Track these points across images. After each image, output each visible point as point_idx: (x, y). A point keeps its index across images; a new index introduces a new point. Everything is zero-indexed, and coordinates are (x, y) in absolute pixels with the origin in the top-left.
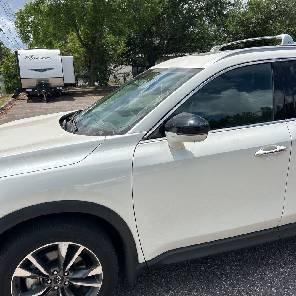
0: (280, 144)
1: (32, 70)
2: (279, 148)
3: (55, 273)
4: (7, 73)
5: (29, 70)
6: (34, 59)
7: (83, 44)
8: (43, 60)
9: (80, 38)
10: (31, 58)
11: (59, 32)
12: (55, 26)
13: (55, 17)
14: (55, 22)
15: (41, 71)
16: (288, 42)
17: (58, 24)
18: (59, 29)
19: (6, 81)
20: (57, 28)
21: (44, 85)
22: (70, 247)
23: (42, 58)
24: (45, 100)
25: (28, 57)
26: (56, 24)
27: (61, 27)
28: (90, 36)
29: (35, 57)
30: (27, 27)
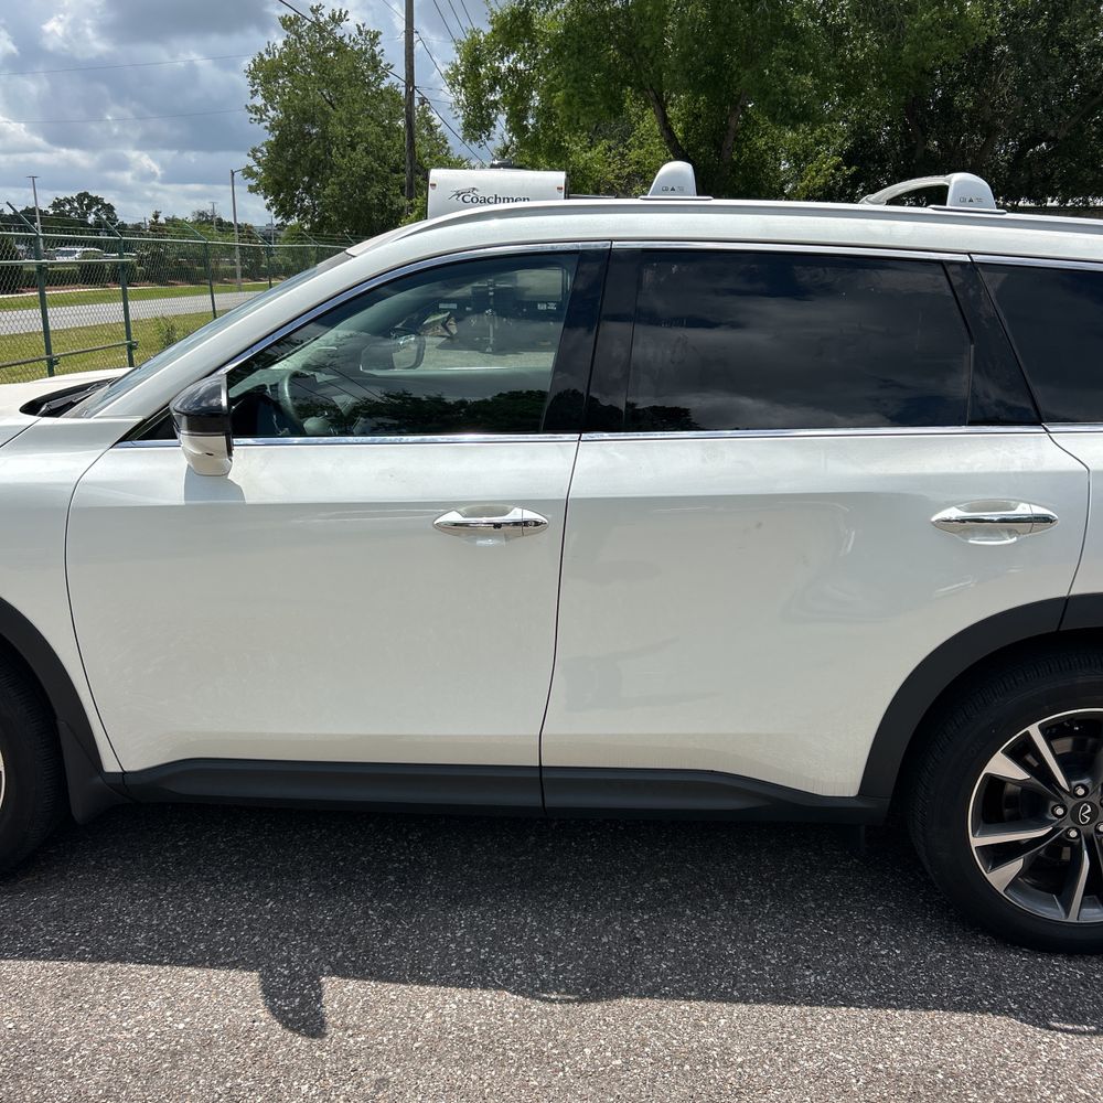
0: (525, 504)
2: (517, 514)
6: (475, 200)
9: (670, 131)
10: (467, 199)
11: (583, 112)
12: (572, 91)
13: (578, 60)
14: (574, 75)
16: (673, 189)
17: (585, 84)
18: (584, 103)
20: (577, 99)
21: (491, 294)
23: (502, 200)
24: (491, 342)
25: (459, 195)
26: (576, 85)
27: (591, 95)
29: (480, 194)
30: (492, 89)
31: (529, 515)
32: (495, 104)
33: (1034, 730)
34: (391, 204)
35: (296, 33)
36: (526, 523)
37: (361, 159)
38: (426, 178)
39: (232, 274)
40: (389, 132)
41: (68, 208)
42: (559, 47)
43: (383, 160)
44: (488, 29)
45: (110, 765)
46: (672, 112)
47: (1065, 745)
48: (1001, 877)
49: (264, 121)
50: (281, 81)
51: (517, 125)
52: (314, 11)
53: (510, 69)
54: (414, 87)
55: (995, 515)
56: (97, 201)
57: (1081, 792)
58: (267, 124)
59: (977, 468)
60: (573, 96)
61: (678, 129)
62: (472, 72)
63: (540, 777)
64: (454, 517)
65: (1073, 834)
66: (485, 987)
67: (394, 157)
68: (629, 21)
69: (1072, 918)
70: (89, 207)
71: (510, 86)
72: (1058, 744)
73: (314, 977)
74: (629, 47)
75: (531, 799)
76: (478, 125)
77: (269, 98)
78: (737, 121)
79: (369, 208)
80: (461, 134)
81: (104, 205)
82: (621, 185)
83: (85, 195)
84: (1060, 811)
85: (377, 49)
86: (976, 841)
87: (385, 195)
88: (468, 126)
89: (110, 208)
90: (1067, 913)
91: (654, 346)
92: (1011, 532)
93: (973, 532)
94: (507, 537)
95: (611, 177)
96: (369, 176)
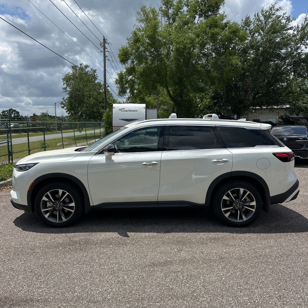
1: (122, 119)
2: (154, 162)
3: (57, 202)
4: (108, 121)
5: (120, 119)
6: (124, 111)
7: (172, 98)
8: (132, 112)
9: (169, 93)
10: (122, 111)
15: (129, 121)
18: (147, 88)
19: (106, 128)
20: (145, 87)
22: (63, 192)
23: (131, 111)
25: (120, 110)
26: (145, 84)
28: (178, 91)
29: (125, 109)
30: (126, 84)
31: (155, 162)
32: (127, 87)
33: (229, 192)
34: (100, 111)
35: (75, 70)
36: (155, 164)
37: (92, 101)
38: (112, 106)
39: (54, 129)
40: (99, 94)
41: (6, 113)
42: (142, 75)
43: (97, 100)
44: (125, 70)
45: (91, 204)
46: (170, 89)
47: (235, 195)
48: (227, 215)
49: (66, 92)
50: (71, 81)
51: (132, 92)
52: (81, 65)
53: (130, 79)
54: (106, 83)
55: (221, 160)
56: (15, 111)
57: (237, 201)
58: (68, 92)
59: (217, 154)
60: (144, 87)
61: (171, 92)
62: (121, 80)
63: (158, 203)
64: (145, 163)
65: (237, 208)
66: (151, 232)
67: (101, 100)
68: (158, 68)
69: (238, 221)
70: (12, 112)
71: (130, 83)
72: (234, 195)
73: (126, 232)
74: (159, 74)
75: (157, 206)
76: (122, 92)
77: (68, 85)
78: (186, 91)
79: (94, 112)
80: (117, 94)
81: (16, 112)
82: (158, 106)
83: (11, 109)
84: (235, 205)
85: (95, 74)
86: (223, 210)
87: (98, 109)
88: (120, 92)
89: (18, 113)
90: (237, 220)
91: (172, 139)
92: (223, 163)
93: (217, 163)
94: (152, 166)
95: (155, 104)
96: (94, 105)
